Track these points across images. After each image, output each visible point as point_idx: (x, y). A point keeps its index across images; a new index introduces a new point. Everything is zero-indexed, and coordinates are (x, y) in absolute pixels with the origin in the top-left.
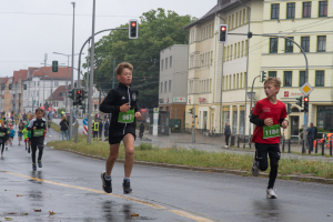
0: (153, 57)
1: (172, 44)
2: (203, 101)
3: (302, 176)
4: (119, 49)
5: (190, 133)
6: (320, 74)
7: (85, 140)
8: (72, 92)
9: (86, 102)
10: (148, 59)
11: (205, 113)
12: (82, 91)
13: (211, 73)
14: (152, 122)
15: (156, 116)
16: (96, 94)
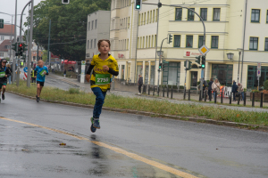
0: (82, 20)
1: (97, 10)
2: (121, 57)
3: (198, 118)
4: (54, 12)
6: (215, 39)
7: (25, 84)
8: (15, 45)
9: (26, 53)
10: (78, 21)
11: (123, 66)
12: (23, 45)
13: (129, 34)
14: (80, 72)
15: (83, 67)
16: (35, 47)
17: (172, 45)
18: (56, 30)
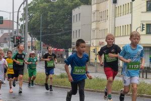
1: (80, 5)
2: (102, 44)
4: (44, 8)
5: (94, 66)
8: (13, 38)
10: (64, 15)
12: (20, 37)
13: (107, 25)
16: (29, 39)
17: (144, 32)
18: (47, 23)
